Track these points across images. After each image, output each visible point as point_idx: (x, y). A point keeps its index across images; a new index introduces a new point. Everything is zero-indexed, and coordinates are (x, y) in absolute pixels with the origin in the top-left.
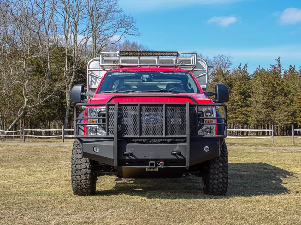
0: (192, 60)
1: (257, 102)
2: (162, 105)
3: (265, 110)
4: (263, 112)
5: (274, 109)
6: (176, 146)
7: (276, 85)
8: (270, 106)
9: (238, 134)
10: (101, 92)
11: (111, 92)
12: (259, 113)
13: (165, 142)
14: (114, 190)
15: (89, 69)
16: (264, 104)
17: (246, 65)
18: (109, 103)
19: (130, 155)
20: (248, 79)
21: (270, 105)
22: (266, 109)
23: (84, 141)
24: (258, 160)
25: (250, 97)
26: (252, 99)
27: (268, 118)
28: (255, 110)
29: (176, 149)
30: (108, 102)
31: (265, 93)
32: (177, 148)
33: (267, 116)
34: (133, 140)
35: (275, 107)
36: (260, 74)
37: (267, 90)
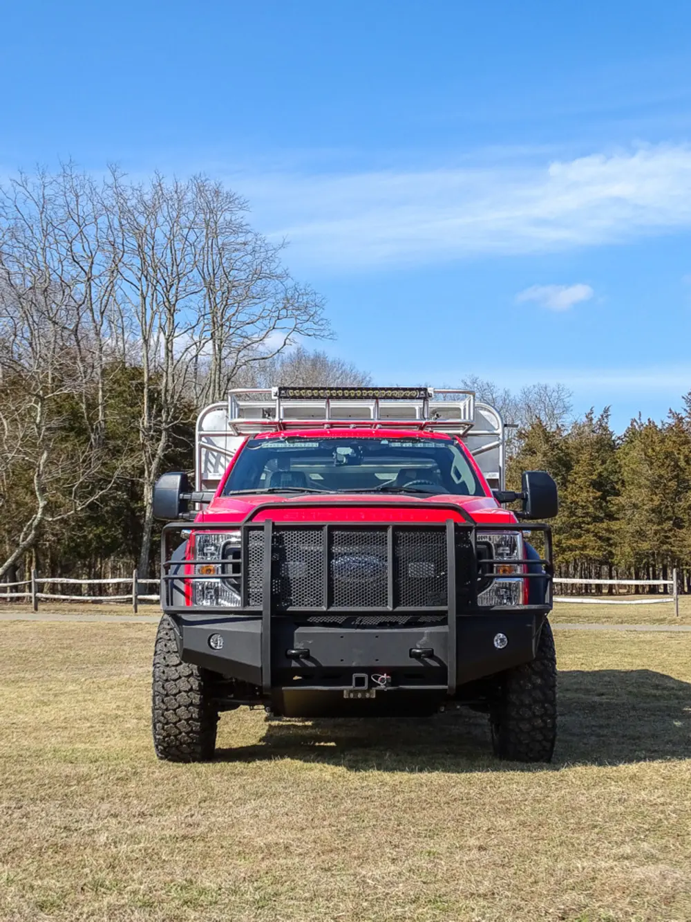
0: (462, 408)
1: (635, 506)
2: (384, 528)
3: (655, 527)
4: (650, 533)
5: (678, 524)
6: (422, 634)
7: (682, 464)
8: (669, 519)
9: (586, 591)
10: (231, 492)
11: (255, 493)
12: (641, 534)
13: (394, 625)
14: (262, 746)
15: (202, 433)
16: (653, 511)
17: (606, 411)
18: (250, 524)
19: (303, 658)
20: (612, 447)
21: (670, 514)
22: (659, 524)
23: (186, 621)
24: (638, 661)
25: (618, 494)
26: (621, 500)
27: (665, 547)
28: (631, 528)
29: (421, 642)
30: (248, 520)
31: (656, 484)
32: (425, 638)
33: (663, 543)
34: (310, 620)
35: (682, 520)
36: (642, 435)
37: (661, 477)
